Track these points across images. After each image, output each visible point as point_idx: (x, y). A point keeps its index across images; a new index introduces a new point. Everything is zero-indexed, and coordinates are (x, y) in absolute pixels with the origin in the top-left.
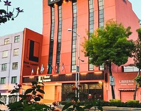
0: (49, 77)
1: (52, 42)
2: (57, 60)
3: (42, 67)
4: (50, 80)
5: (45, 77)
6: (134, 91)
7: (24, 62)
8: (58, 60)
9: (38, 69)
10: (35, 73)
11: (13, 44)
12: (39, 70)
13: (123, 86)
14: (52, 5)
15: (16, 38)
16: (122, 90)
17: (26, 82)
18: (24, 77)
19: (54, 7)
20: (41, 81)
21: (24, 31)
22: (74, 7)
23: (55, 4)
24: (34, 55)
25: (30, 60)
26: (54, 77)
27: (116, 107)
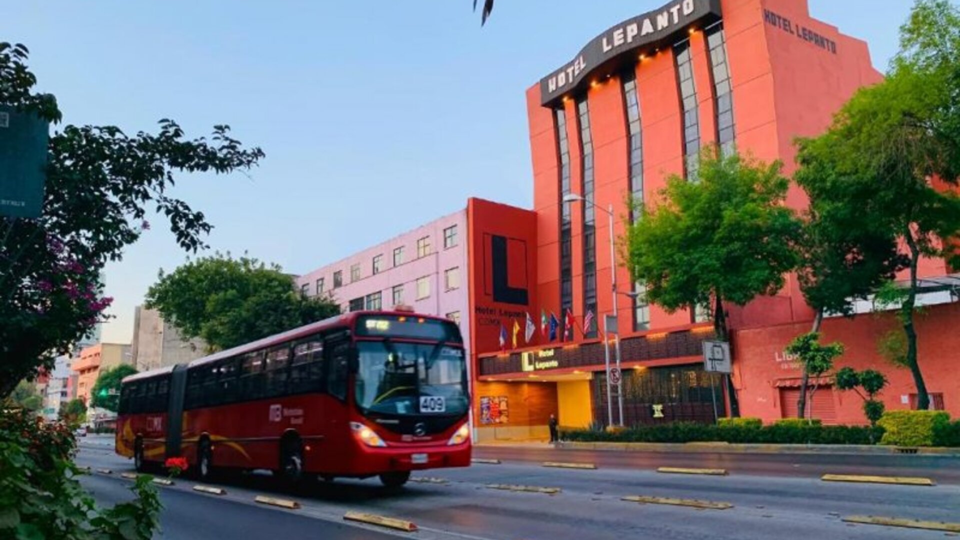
0: (551, 353)
1: (565, 233)
2: (585, 292)
3: (529, 322)
4: (554, 364)
5: (542, 354)
6: (798, 388)
7: (477, 309)
8: (588, 293)
9: (516, 329)
10: (508, 345)
11: (443, 254)
12: (521, 334)
13: (789, 371)
14: (555, 104)
15: (448, 233)
16: (788, 384)
17: (489, 374)
18: (481, 356)
19: (563, 108)
20: (531, 368)
21: (467, 210)
22: (631, 98)
23: (565, 99)
24: (511, 284)
25: (495, 300)
26: (568, 351)
27: (725, 444)
